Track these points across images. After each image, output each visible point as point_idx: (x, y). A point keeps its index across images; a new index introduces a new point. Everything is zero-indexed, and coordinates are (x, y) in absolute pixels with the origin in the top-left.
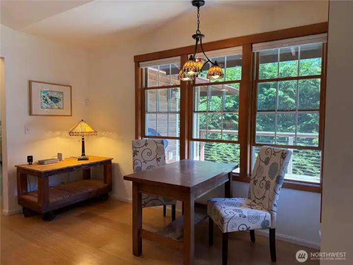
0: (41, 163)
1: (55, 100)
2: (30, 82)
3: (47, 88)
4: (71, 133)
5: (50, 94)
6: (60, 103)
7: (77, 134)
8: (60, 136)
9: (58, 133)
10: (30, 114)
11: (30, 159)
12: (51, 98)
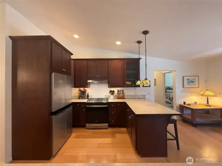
0: (189, 105)
1: (192, 82)
2: (183, 77)
3: (188, 78)
4: (202, 95)
5: (190, 80)
6: (194, 83)
7: (206, 96)
8: (194, 95)
9: (193, 94)
10: (183, 87)
11: (184, 103)
12: (191, 81)
